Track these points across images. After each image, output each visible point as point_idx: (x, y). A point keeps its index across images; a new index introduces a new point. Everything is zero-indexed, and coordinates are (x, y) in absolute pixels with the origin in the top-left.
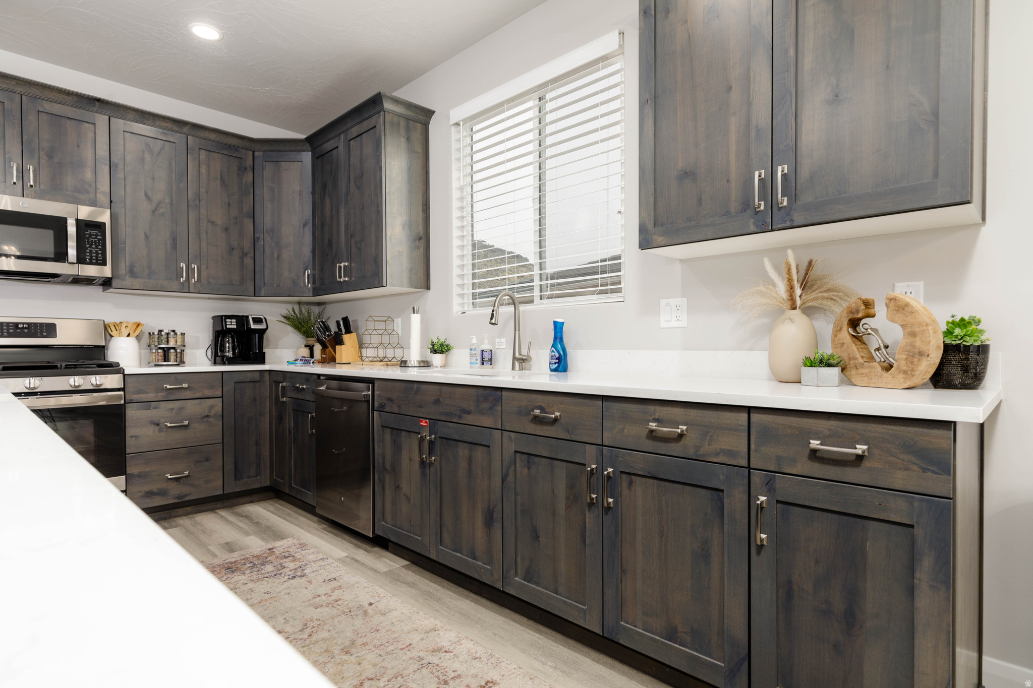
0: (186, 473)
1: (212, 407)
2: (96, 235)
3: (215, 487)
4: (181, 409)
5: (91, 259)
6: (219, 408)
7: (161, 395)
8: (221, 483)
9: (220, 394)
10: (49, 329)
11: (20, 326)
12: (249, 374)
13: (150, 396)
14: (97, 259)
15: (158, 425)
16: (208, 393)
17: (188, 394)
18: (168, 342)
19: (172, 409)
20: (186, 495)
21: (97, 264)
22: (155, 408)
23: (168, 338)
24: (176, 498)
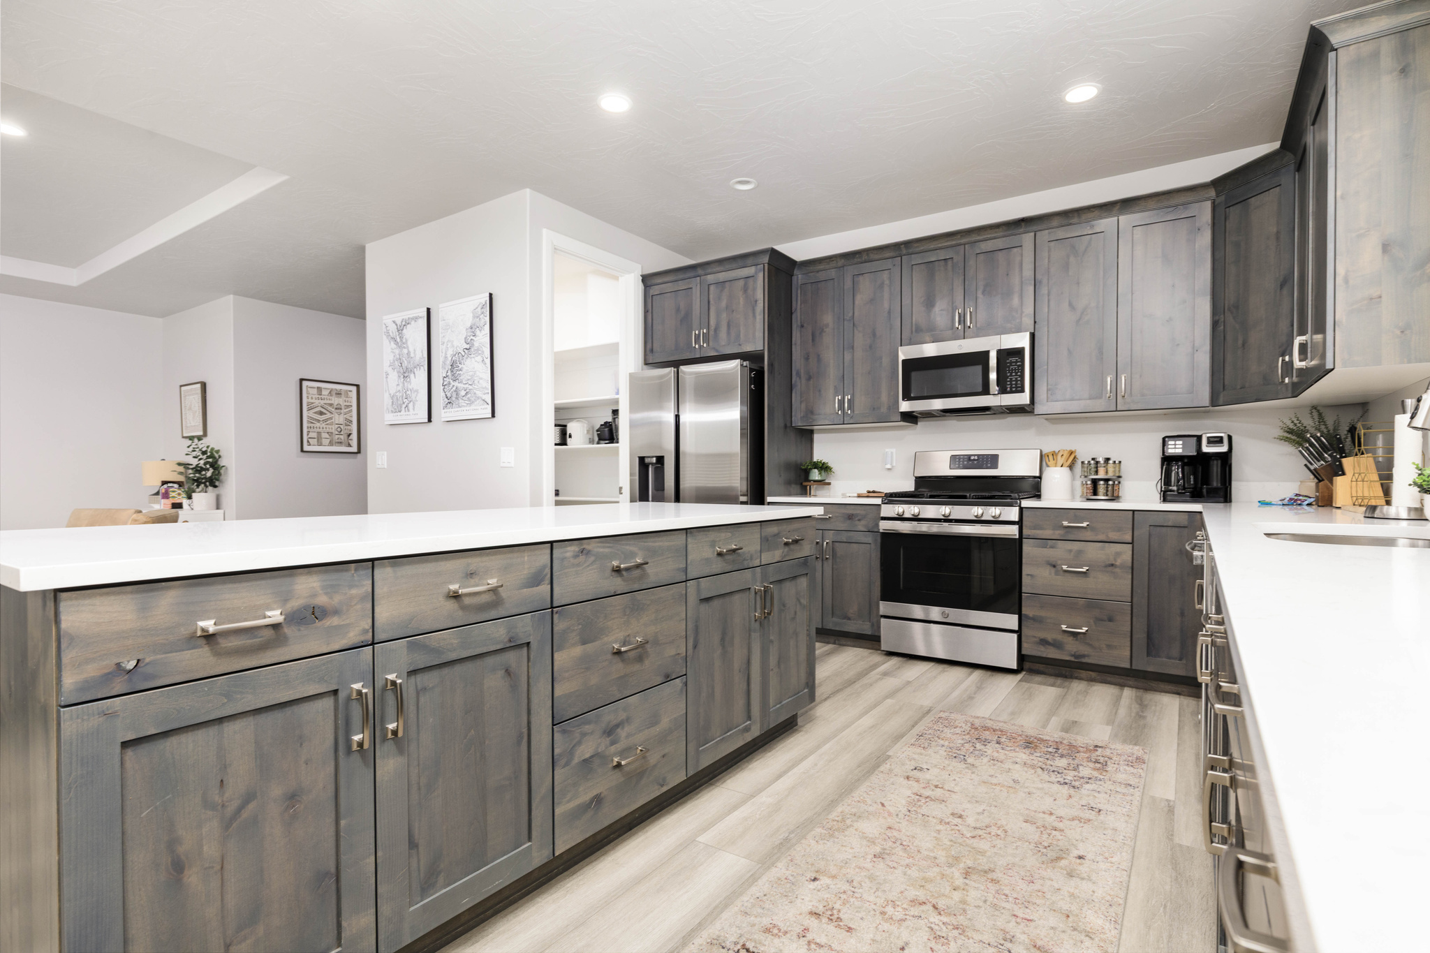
0: (1084, 630)
1: (1118, 554)
2: (1017, 362)
3: (1120, 656)
4: (1080, 552)
5: (1011, 388)
6: (1127, 557)
7: (1058, 534)
8: (1128, 653)
9: (1130, 540)
10: (992, 461)
11: (972, 458)
12: (1171, 516)
13: (1047, 533)
14: (1016, 387)
15: (1054, 566)
16: (1113, 536)
17: (1089, 535)
18: (1097, 472)
19: (1070, 551)
20: (1084, 656)
21: (1017, 392)
22: (1052, 547)
23: (1097, 467)
24: (1072, 656)
